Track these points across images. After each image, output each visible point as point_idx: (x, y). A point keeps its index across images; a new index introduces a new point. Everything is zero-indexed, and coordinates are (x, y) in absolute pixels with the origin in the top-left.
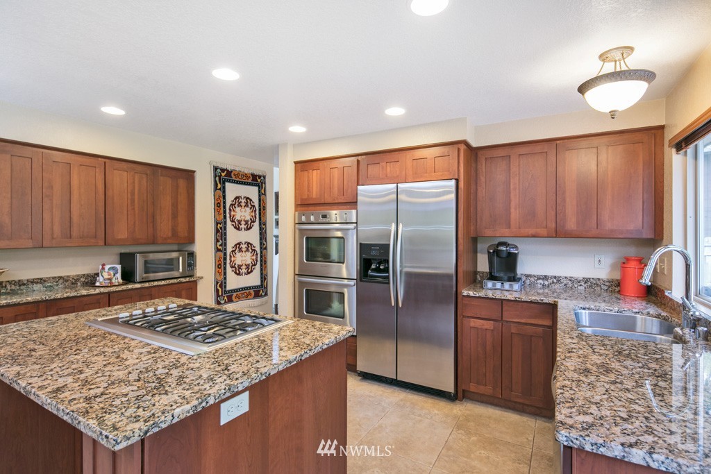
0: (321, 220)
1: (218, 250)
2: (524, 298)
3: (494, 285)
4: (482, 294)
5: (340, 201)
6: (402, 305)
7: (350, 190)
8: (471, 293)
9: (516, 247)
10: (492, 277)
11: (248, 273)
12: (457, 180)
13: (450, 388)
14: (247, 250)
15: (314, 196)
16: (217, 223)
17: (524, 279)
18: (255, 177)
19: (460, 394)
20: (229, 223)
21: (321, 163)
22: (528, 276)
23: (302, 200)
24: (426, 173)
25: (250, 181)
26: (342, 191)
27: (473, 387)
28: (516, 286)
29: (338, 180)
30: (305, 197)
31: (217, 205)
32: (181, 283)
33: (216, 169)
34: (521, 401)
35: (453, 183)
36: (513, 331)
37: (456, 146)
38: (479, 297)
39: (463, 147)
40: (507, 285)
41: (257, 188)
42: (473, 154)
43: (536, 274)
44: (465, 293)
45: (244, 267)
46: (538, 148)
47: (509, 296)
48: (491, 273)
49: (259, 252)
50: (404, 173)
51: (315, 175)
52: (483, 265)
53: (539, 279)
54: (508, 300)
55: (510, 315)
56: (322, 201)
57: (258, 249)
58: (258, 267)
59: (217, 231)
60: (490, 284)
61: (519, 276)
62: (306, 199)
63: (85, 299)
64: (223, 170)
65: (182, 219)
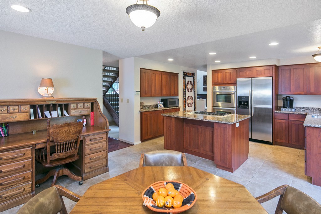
0: (222, 89)
1: (184, 98)
2: (296, 113)
3: (285, 110)
4: (281, 112)
5: (229, 83)
6: (253, 115)
7: (233, 80)
8: (278, 112)
9: (293, 98)
10: (284, 107)
11: (191, 106)
12: (272, 77)
13: (271, 140)
14: (191, 99)
15: (220, 81)
16: (184, 90)
17: (296, 108)
18: (192, 74)
19: (274, 143)
20: (186, 90)
21: (222, 71)
22: (297, 107)
23: (215, 82)
24: (261, 74)
25: (191, 75)
26: (230, 80)
27: (278, 140)
28: (293, 110)
29: (229, 76)
30: (216, 81)
31: (184, 84)
32: (177, 108)
33: (183, 72)
34: (295, 144)
35: (271, 78)
36: (292, 123)
37: (272, 66)
38: (281, 113)
39: (274, 67)
40: (290, 110)
41: (193, 78)
42: (277, 68)
43: (300, 107)
44: (276, 112)
45: (190, 104)
46: (300, 66)
47: (291, 112)
48: (284, 106)
49: (194, 99)
50: (253, 74)
51: (220, 75)
52: (281, 103)
53: (301, 108)
54: (291, 114)
55: (291, 118)
56: (223, 83)
57: (193, 98)
58: (193, 104)
59: (184, 92)
60: (284, 109)
61: (294, 107)
62: (216, 82)
63: (160, 111)
64: (185, 73)
65: (176, 89)
